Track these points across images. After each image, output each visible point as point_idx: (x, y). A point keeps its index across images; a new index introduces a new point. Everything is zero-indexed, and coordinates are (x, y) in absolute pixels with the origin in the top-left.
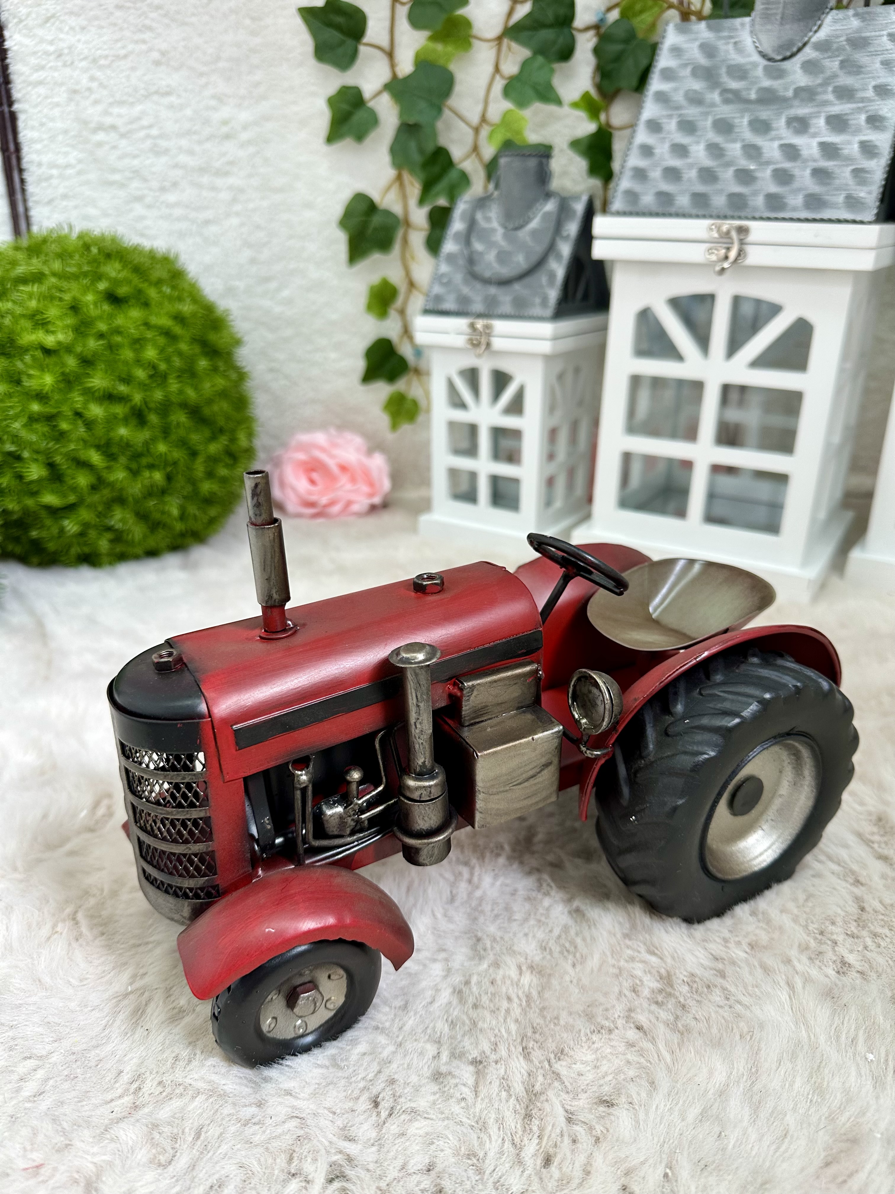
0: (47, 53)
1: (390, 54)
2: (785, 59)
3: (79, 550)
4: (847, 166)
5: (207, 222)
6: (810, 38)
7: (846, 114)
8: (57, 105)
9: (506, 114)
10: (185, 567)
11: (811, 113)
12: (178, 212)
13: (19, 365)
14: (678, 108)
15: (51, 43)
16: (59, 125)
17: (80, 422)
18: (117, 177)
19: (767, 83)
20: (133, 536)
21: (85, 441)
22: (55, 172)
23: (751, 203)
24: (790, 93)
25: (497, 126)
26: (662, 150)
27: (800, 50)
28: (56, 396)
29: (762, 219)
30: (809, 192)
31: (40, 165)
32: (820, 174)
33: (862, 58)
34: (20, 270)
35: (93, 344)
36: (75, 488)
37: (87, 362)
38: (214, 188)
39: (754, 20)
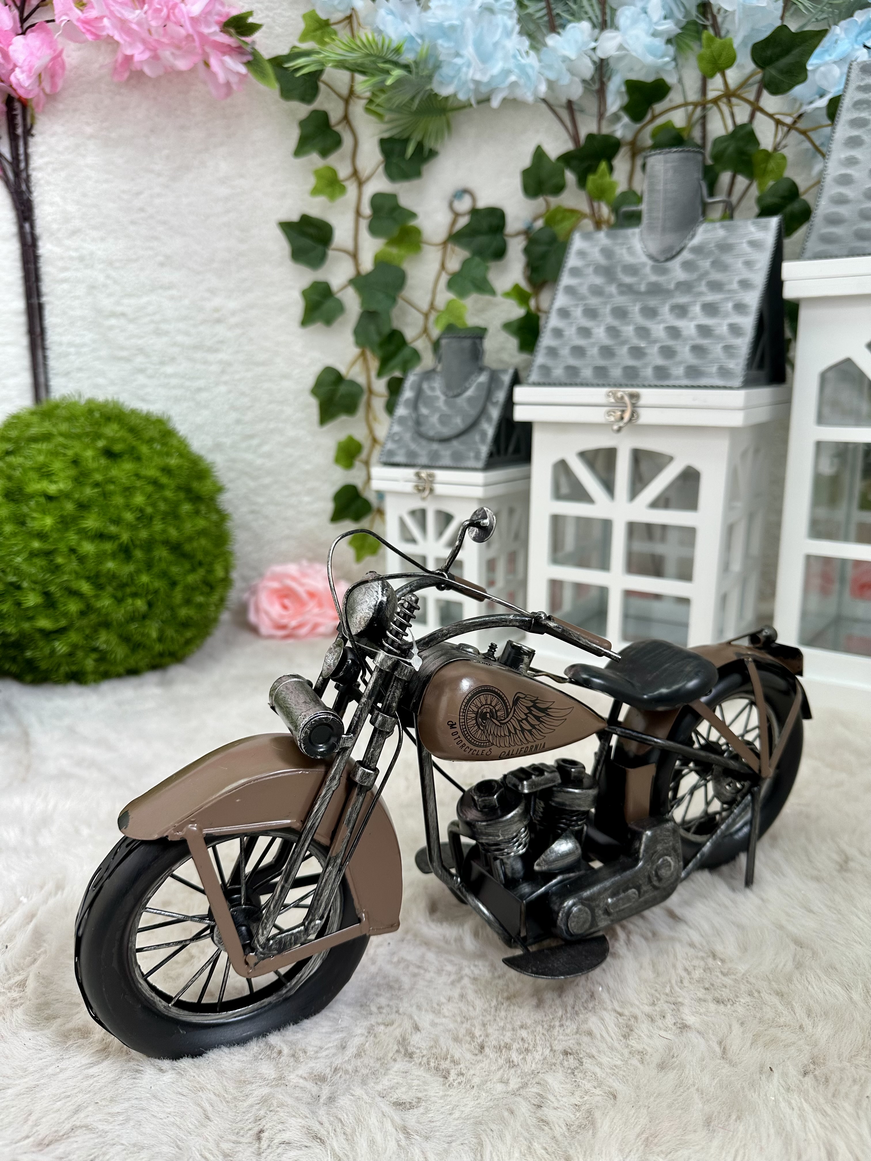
0: (71, 258)
1: (355, 256)
2: (668, 260)
3: (67, 669)
4: (718, 343)
5: (199, 390)
6: (686, 244)
7: (717, 303)
8: (77, 298)
9: (449, 303)
10: (162, 684)
11: (689, 302)
12: (174, 381)
13: (25, 509)
14: (583, 298)
15: (76, 250)
16: (78, 313)
17: (73, 557)
18: (124, 354)
19: (653, 278)
20: (115, 656)
21: (76, 573)
22: (72, 350)
23: (642, 374)
24: (672, 286)
25: (443, 312)
26: (570, 332)
27: (679, 253)
28: (55, 535)
29: (650, 386)
30: (689, 364)
31: (60, 344)
32: (697, 350)
33: (727, 258)
34: (34, 431)
35: (89, 491)
36: (67, 613)
37: (83, 506)
38: (206, 362)
39: (641, 231)
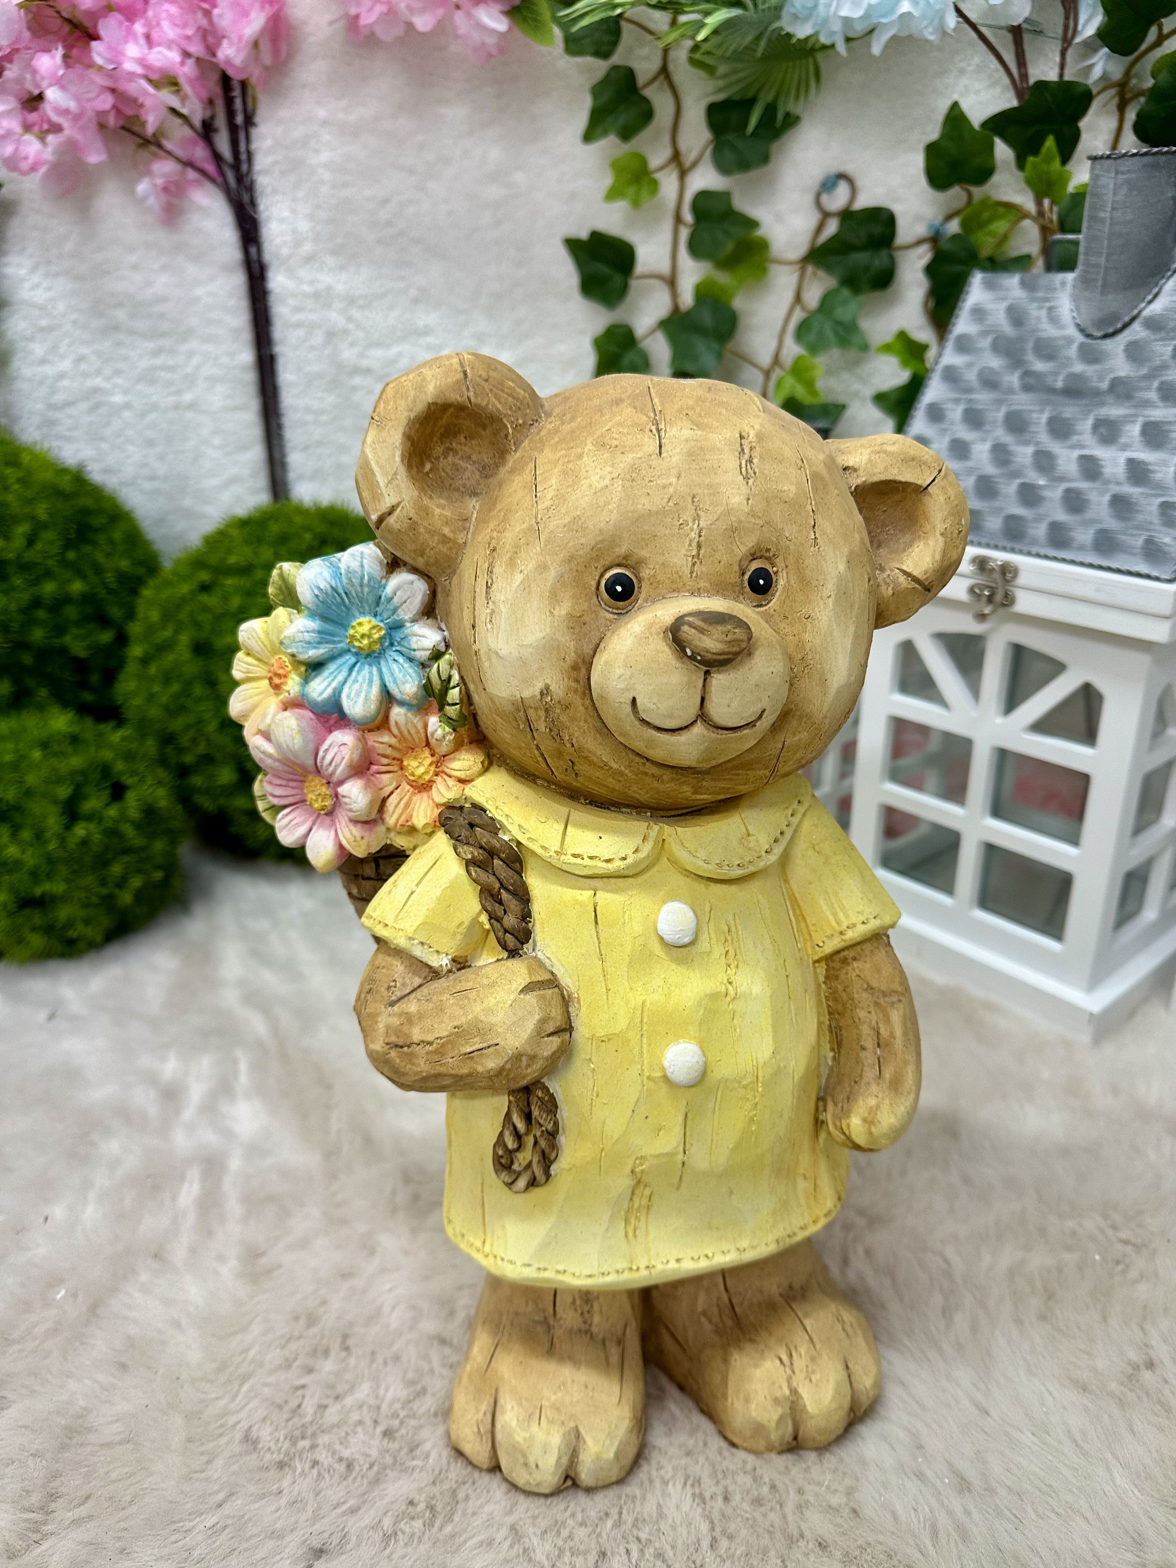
1: (672, 283)
2: (1106, 336)
4: (1156, 496)
6: (1140, 312)
7: (1169, 423)
8: (314, 348)
9: (798, 361)
11: (1127, 416)
14: (968, 391)
15: (311, 283)
19: (1079, 368)
22: (310, 417)
23: (1031, 532)
24: (1105, 385)
25: (789, 371)
26: (940, 444)
27: (1126, 326)
29: (1037, 554)
30: (1103, 526)
32: (1120, 504)
39: (1075, 279)
